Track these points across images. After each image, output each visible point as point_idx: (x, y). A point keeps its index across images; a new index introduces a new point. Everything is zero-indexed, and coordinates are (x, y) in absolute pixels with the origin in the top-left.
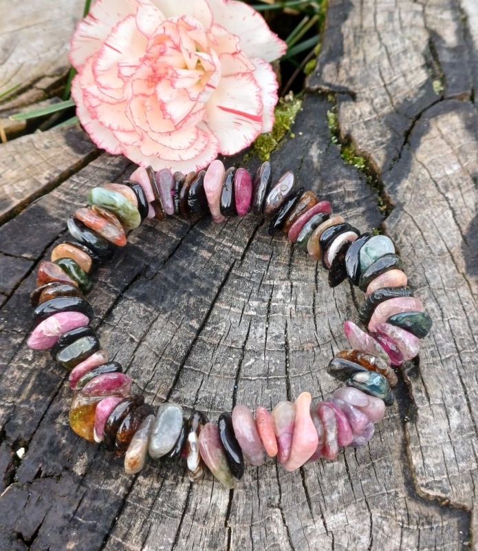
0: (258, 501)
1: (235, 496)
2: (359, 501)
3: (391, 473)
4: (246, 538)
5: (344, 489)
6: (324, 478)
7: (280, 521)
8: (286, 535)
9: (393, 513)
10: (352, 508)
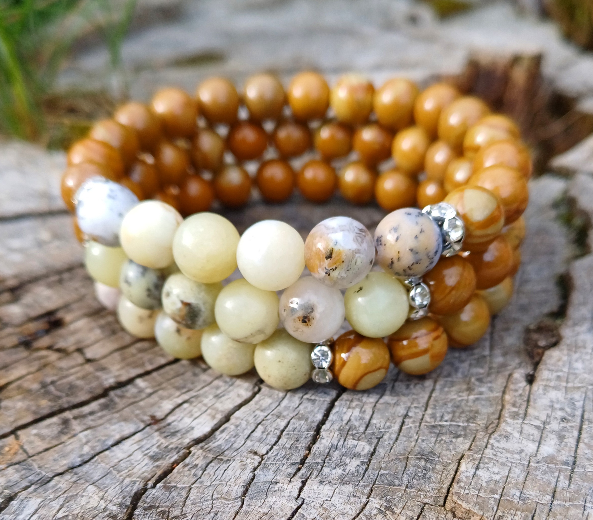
0: (243, 442)
1: (221, 429)
2: (362, 486)
3: (425, 475)
4: (199, 466)
5: (354, 470)
6: (337, 452)
7: (251, 467)
8: (247, 481)
9: (398, 511)
10: (349, 488)
